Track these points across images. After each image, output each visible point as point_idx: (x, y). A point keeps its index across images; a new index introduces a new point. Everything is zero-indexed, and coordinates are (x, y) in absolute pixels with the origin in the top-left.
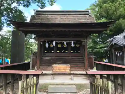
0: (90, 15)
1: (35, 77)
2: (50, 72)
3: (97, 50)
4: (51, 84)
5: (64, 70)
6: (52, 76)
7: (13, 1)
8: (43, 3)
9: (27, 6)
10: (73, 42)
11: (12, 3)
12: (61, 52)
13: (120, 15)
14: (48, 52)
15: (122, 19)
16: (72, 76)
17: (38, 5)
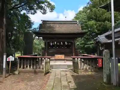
0: (78, 24)
1: (49, 59)
2: (54, 59)
3: (88, 46)
4: (54, 65)
5: (61, 57)
6: (55, 61)
7: (22, 9)
8: (45, 10)
9: (34, 14)
10: (66, 42)
11: (21, 11)
12: (59, 48)
13: (105, 18)
14: (51, 48)
15: (107, 21)
16: (65, 61)
17: (41, 11)
